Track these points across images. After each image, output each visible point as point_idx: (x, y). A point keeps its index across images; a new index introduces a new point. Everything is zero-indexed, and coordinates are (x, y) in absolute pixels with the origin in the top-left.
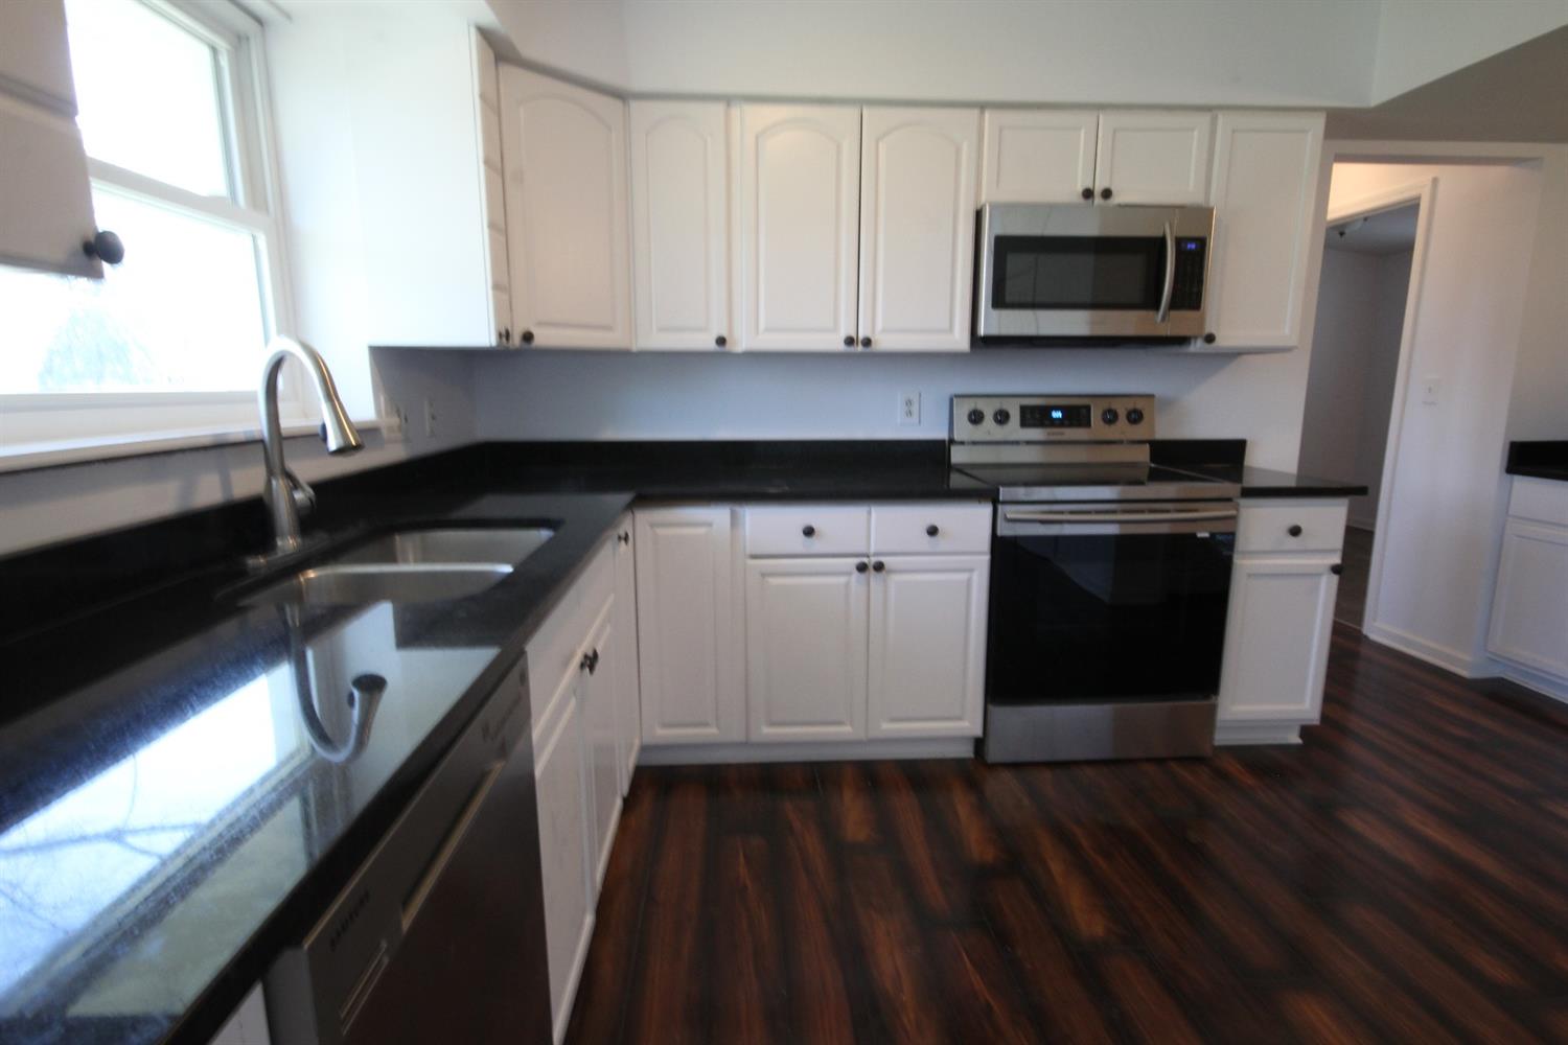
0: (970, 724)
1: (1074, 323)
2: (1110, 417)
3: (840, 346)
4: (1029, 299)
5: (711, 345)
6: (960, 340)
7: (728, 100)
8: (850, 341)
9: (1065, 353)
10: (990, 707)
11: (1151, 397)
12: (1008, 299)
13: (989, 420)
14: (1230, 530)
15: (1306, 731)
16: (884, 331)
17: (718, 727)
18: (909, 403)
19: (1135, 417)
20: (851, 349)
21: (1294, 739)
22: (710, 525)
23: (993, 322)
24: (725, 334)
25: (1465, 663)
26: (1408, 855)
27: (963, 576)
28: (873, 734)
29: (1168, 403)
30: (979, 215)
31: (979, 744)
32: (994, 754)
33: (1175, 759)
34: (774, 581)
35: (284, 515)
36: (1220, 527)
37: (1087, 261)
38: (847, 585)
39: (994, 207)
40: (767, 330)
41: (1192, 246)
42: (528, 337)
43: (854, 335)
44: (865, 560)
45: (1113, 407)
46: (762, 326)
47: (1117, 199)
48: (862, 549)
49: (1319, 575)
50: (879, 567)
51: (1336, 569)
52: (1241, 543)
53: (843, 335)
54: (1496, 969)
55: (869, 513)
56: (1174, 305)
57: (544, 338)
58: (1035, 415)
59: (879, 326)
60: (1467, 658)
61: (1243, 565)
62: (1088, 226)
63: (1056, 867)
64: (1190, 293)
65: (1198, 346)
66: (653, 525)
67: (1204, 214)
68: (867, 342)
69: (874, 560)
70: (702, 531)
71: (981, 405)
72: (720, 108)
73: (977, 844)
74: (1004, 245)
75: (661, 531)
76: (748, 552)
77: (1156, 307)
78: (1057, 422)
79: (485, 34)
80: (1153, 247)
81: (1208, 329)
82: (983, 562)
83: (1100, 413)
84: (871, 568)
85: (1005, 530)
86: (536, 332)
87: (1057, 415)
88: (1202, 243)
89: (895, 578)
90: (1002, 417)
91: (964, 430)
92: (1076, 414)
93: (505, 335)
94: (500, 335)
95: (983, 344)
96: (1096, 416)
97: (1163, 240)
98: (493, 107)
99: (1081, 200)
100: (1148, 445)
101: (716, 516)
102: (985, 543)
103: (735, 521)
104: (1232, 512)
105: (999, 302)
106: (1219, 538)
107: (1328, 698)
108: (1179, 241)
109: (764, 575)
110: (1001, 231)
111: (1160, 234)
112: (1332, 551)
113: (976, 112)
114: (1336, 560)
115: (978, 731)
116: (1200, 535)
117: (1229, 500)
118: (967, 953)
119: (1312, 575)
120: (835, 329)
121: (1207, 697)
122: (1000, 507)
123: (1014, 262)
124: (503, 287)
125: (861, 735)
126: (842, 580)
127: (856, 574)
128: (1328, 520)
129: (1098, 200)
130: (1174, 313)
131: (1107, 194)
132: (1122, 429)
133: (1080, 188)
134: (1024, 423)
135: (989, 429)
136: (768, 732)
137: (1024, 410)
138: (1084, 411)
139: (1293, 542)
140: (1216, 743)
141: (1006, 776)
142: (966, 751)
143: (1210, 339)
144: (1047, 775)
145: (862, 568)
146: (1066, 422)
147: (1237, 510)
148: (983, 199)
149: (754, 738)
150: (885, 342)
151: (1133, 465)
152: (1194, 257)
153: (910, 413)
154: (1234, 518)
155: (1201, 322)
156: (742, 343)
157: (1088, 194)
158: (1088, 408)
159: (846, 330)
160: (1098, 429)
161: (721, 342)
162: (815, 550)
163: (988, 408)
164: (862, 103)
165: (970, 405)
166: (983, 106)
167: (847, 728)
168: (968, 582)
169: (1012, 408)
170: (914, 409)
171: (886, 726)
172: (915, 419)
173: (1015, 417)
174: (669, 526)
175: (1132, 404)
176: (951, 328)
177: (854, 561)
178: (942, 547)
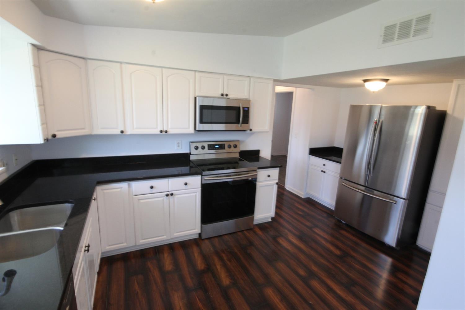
0: (198, 230)
1: (221, 127)
2: (230, 147)
3: (159, 133)
4: (210, 121)
5: (119, 133)
6: (191, 130)
7: (121, 63)
8: (161, 131)
9: (218, 133)
10: (202, 226)
11: (238, 141)
12: (204, 121)
13: (200, 149)
14: (255, 177)
15: (272, 218)
16: (171, 128)
17: (126, 243)
18: (178, 143)
19: (235, 146)
20: (162, 133)
21: (270, 220)
22: (121, 188)
23: (200, 127)
24: (123, 129)
25: (303, 195)
26: (289, 248)
27: (194, 194)
28: (172, 237)
29: (243, 142)
30: (195, 98)
31: (200, 235)
32: (204, 237)
33: (245, 230)
34: (141, 201)
37: (224, 112)
38: (163, 200)
39: (199, 97)
40: (137, 128)
41: (246, 109)
42: (54, 136)
43: (162, 130)
44: (168, 193)
45: (230, 144)
46: (135, 127)
47: (229, 97)
48: (167, 190)
49: (274, 185)
50: (172, 194)
51: (277, 184)
52: (258, 180)
53: (159, 129)
54: (302, 272)
55: (169, 180)
56: (243, 123)
57: (59, 135)
58: (211, 147)
59: (170, 127)
60: (303, 194)
61: (259, 184)
62: (222, 103)
63: (218, 267)
64: (246, 120)
65: (249, 131)
66: (102, 190)
67: (248, 101)
68: (166, 132)
69: (170, 192)
70: (119, 190)
71: (198, 144)
72: (118, 65)
73: (200, 265)
74: (202, 108)
75: (105, 191)
76: (134, 194)
77: (238, 123)
78: (217, 148)
79: (34, 45)
80: (237, 109)
81: (251, 128)
82: (199, 190)
83: (227, 145)
84: (170, 195)
85: (204, 182)
86: (57, 134)
87: (217, 146)
88: (248, 108)
89: (176, 196)
90: (203, 148)
91: (193, 151)
92: (222, 147)
94: (45, 140)
95: (198, 132)
96: (226, 147)
97: (239, 108)
98: (38, 66)
99: (221, 96)
100: (238, 153)
101: (124, 185)
102: (200, 185)
103: (129, 186)
104: (256, 173)
105: (202, 122)
106: (254, 179)
107: (277, 207)
108: (243, 108)
109: (139, 200)
110: (201, 104)
111: (239, 106)
112: (276, 179)
113: (193, 72)
114: (277, 181)
115: (200, 232)
116: (249, 179)
117: (255, 170)
118: (197, 297)
119: (272, 185)
120: (157, 128)
121: (252, 215)
122: (203, 176)
123: (205, 111)
124: (45, 123)
125: (169, 238)
126: (162, 199)
127: (166, 197)
128: (275, 173)
129: (225, 96)
130: (243, 125)
131: (227, 95)
132: (233, 149)
133: (221, 93)
134: (209, 149)
135: (200, 151)
136: (142, 242)
137: (209, 145)
138: (223, 145)
139: (268, 178)
140: (254, 224)
141: (207, 242)
142: (197, 237)
143: (251, 130)
144: (216, 239)
145: (167, 195)
146: (219, 148)
147: (257, 173)
148: (197, 95)
149: (138, 244)
150: (171, 131)
151: (235, 158)
152: (247, 112)
154: (256, 175)
155: (249, 127)
156: (129, 132)
157: (222, 95)
158: (224, 144)
160: (227, 149)
161: (122, 132)
162: (154, 192)
163: (200, 145)
164: (162, 67)
165: (195, 144)
166: (195, 71)
167: (165, 237)
168: (196, 195)
169: (206, 145)
170: (180, 145)
171: (175, 234)
172: (180, 148)
173: (206, 147)
174: (108, 189)
175: (234, 143)
176: (189, 128)
177: (165, 193)
178: (189, 187)
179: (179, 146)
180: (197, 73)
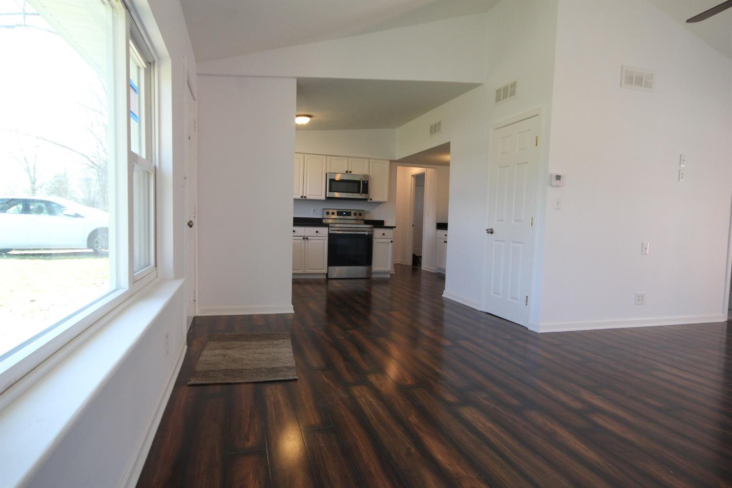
1: (344, 195)
2: (355, 214)
3: (300, 198)
4: (336, 191)
6: (324, 198)
8: (302, 197)
9: (344, 201)
10: (328, 267)
11: (363, 210)
12: (332, 190)
13: (330, 214)
14: (372, 234)
16: (309, 195)
18: (314, 210)
19: (360, 214)
20: (302, 199)
21: (389, 276)
23: (329, 194)
25: (433, 270)
27: (323, 241)
28: (306, 272)
29: (367, 212)
30: (327, 174)
31: (326, 274)
32: (329, 277)
36: (370, 233)
37: (345, 184)
38: (301, 243)
39: (328, 173)
41: (366, 182)
44: (304, 237)
45: (356, 212)
47: (352, 173)
48: (305, 235)
49: (389, 243)
50: (307, 238)
51: (392, 242)
52: (374, 236)
53: (300, 196)
55: (305, 228)
56: (363, 193)
58: (340, 213)
61: (375, 241)
64: (366, 191)
65: (369, 201)
67: (367, 176)
68: (305, 197)
71: (329, 211)
74: (331, 180)
77: (359, 193)
78: (344, 215)
80: (358, 182)
81: (370, 198)
82: (327, 238)
85: (330, 232)
87: (344, 213)
88: (368, 182)
89: (310, 241)
90: (333, 213)
91: (326, 216)
92: (348, 213)
95: (328, 198)
96: (352, 214)
97: (360, 181)
100: (363, 221)
102: (327, 235)
105: (330, 191)
106: (370, 235)
108: (363, 181)
110: (330, 178)
112: (391, 238)
113: (325, 156)
114: (392, 240)
115: (326, 272)
116: (366, 234)
117: (374, 230)
119: (387, 243)
120: (299, 194)
121: (370, 266)
122: (330, 228)
123: (333, 183)
125: (304, 273)
126: (300, 241)
127: (303, 240)
129: (349, 173)
132: (358, 217)
133: (346, 170)
134: (338, 215)
135: (330, 216)
137: (338, 212)
138: (350, 213)
139: (383, 237)
143: (371, 199)
145: (304, 239)
146: (346, 215)
148: (328, 171)
150: (309, 197)
152: (366, 185)
155: (369, 196)
157: (347, 172)
159: (301, 194)
160: (353, 216)
162: (295, 235)
163: (331, 211)
164: (304, 153)
165: (327, 211)
166: (327, 155)
167: (301, 271)
168: (324, 242)
169: (335, 212)
171: (308, 270)
172: (315, 214)
173: (336, 213)
175: (360, 212)
176: (322, 195)
177: (302, 237)
178: (319, 235)
179: (314, 212)
180: (328, 157)
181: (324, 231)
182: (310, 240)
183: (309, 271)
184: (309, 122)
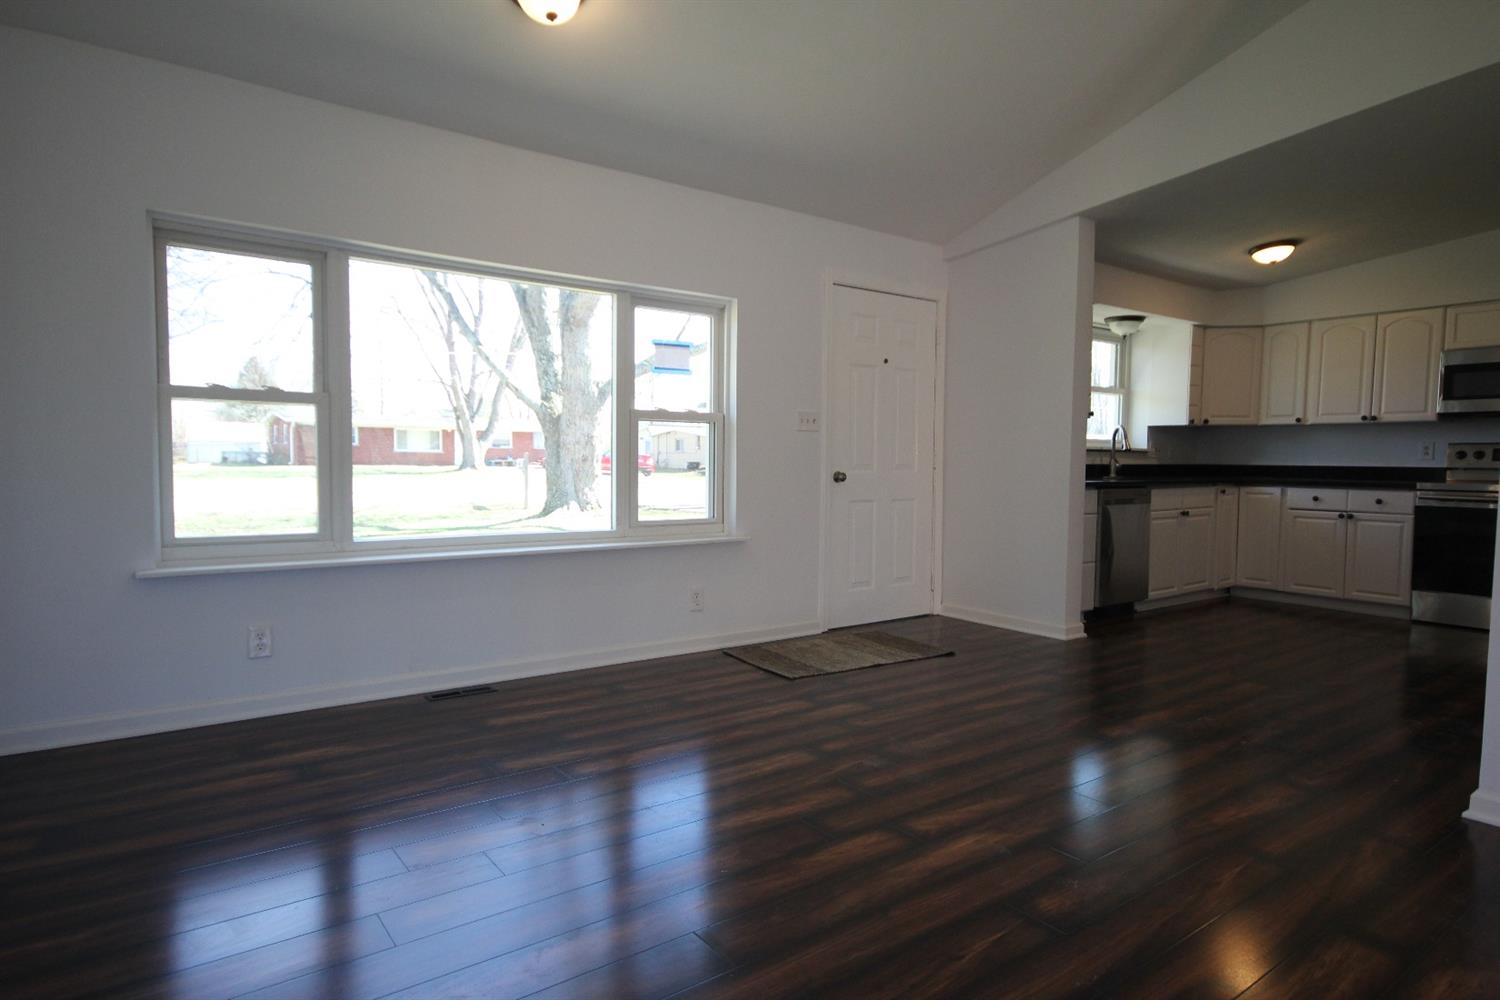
0: (1403, 599)
3: (1360, 421)
5: (1294, 422)
6: (1432, 415)
8: (1364, 418)
10: (1414, 592)
16: (1386, 413)
18: (1427, 448)
20: (1366, 422)
22: (1271, 494)
24: (1300, 416)
27: (1399, 525)
28: (1346, 596)
31: (1410, 611)
32: (1415, 616)
34: (1299, 520)
35: (1113, 468)
38: (1335, 524)
40: (1323, 414)
42: (1206, 421)
43: (1365, 415)
44: (1344, 513)
46: (1320, 412)
48: (1343, 508)
50: (1351, 517)
53: (1360, 416)
57: (1213, 421)
59: (1383, 410)
66: (1248, 493)
68: (1374, 418)
69: (1349, 514)
70: (1269, 497)
71: (1466, 449)
75: (1251, 496)
76: (1289, 507)
79: (1197, 326)
82: (1410, 519)
84: (1346, 517)
85: (1418, 503)
86: (1209, 419)
89: (1360, 523)
90: (1480, 455)
93: (1192, 421)
94: (1189, 421)
101: (1276, 491)
102: (1411, 509)
103: (1283, 494)
109: (1296, 517)
113: (1442, 309)
115: (1407, 603)
120: (1359, 413)
122: (1417, 492)
125: (1341, 596)
126: (1332, 521)
127: (1340, 520)
134: (1495, 459)
135: (1470, 461)
137: (1495, 451)
142: (1406, 615)
145: (1341, 516)
149: (1287, 589)
153: (1427, 454)
156: (1311, 420)
159: (1363, 413)
161: (1298, 420)
162: (1320, 508)
163: (1472, 450)
164: (1377, 314)
165: (1459, 449)
167: (1333, 591)
168: (1402, 528)
169: (1487, 451)
170: (1430, 452)
172: (1430, 456)
173: (1489, 454)
174: (1255, 494)
176: (1425, 411)
177: (1338, 513)
178: (1385, 510)
180: (1449, 309)
181: (1403, 502)
182: (1361, 520)
183: (1355, 595)
184: (1293, 254)
